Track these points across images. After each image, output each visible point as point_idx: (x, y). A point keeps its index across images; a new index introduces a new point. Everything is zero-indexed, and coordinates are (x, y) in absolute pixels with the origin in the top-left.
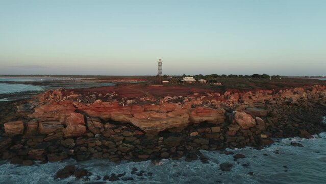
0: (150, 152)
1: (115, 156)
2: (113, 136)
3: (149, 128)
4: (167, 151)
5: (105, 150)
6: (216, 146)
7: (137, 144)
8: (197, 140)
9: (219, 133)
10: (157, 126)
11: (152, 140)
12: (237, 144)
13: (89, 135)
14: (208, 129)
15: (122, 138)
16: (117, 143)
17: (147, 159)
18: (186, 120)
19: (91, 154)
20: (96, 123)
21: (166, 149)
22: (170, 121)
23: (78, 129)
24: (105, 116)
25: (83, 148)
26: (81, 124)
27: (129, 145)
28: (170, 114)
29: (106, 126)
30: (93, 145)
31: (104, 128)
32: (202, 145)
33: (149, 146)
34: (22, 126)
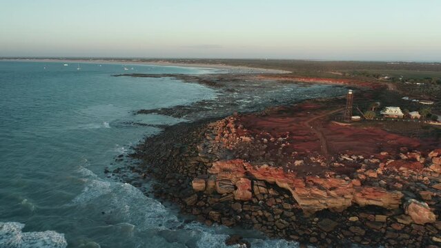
0: (301, 233)
1: (271, 231)
2: (274, 207)
3: (307, 206)
4: (316, 236)
5: (264, 222)
6: (370, 240)
7: (293, 221)
8: (352, 229)
9: (383, 223)
10: (315, 205)
11: (308, 218)
12: (396, 243)
13: (255, 200)
14: (371, 216)
15: (280, 211)
16: (275, 217)
17: (297, 240)
18: (348, 203)
19: (253, 224)
20: (262, 188)
21: (316, 234)
22: (330, 201)
23: (246, 196)
24: (270, 179)
25: (247, 216)
26: (249, 190)
27: (285, 222)
28: (332, 193)
29: (270, 192)
30: (256, 214)
31: (268, 194)
32: (355, 235)
33: (302, 227)
34: (204, 184)
